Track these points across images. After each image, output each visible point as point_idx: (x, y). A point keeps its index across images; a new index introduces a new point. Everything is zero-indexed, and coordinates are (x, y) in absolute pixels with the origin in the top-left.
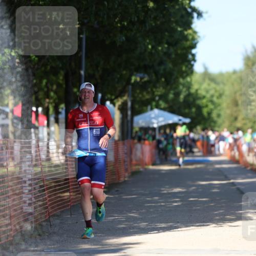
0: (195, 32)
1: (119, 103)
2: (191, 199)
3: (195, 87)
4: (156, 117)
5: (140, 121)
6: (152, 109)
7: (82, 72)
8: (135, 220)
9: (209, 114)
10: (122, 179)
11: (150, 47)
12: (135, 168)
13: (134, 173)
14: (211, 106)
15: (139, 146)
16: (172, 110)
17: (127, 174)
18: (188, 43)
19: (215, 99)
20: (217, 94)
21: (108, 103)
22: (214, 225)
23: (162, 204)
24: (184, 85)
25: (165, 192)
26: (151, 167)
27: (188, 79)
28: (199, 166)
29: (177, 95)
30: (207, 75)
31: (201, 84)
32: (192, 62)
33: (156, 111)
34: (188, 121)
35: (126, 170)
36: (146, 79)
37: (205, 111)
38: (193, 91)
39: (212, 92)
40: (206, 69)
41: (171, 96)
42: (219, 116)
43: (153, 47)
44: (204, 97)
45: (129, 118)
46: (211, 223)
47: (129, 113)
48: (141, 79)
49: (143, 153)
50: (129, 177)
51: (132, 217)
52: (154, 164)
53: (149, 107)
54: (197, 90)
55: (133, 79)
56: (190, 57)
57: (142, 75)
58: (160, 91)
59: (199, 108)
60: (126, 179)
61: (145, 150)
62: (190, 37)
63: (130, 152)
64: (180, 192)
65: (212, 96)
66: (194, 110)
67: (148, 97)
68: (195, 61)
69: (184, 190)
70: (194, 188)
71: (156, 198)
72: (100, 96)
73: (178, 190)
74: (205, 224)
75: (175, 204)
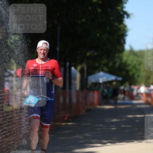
0: (125, 26)
1: (79, 68)
2: (123, 126)
3: (125, 58)
4: (102, 77)
5: (92, 79)
6: (99, 72)
7: (58, 49)
8: (88, 138)
9: (133, 75)
10: (81, 114)
11: (98, 35)
12: (89, 107)
13: (88, 110)
14: (134, 70)
15: (91, 94)
16: (111, 72)
17: (84, 111)
18: (121, 33)
19: (137, 67)
20: (138, 63)
21: (73, 68)
22: (136, 142)
23: (105, 129)
24: (118, 58)
25: (107, 121)
26: (99, 107)
27: (121, 54)
28: (127, 106)
29: (114, 63)
30: (132, 52)
31: (128, 57)
33: (101, 73)
34: (120, 79)
35: (84, 108)
36: (96, 54)
37: (131, 73)
38: (123, 61)
39: (135, 62)
40: (131, 48)
41: (111, 64)
42: (138, 76)
43: (100, 35)
44: (130, 65)
45: (85, 77)
46: (134, 141)
47: (85, 74)
48: (93, 54)
49: (93, 98)
51: (87, 136)
52: (100, 105)
53: (97, 71)
54: (126, 61)
55: (88, 54)
56: (122, 41)
57: (93, 51)
58: (105, 61)
59: (127, 72)
60: (84, 113)
61: (95, 96)
62: (122, 29)
63: (86, 98)
64: (115, 122)
65: (135, 65)
66: (124, 73)
67: (97, 65)
68: (125, 43)
69: (118, 120)
70: (124, 119)
71: (101, 125)
72: (68, 64)
73: (114, 120)
74: (131, 141)
75: (113, 129)
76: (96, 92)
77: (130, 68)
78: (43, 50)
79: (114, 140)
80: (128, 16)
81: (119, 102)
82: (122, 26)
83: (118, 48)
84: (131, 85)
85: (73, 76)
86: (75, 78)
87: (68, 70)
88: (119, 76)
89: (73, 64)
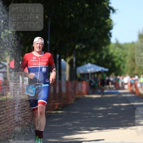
0: (111, 20)
1: (68, 60)
2: (109, 114)
3: (111, 51)
4: (90, 68)
5: (81, 70)
6: (87, 63)
7: (48, 42)
8: (77, 125)
9: (119, 66)
10: (70, 103)
11: (86, 29)
12: (78, 96)
13: (77, 99)
14: (120, 62)
15: (79, 84)
16: (98, 64)
17: (73, 100)
18: (107, 27)
19: (122, 58)
20: (123, 55)
21: (62, 60)
22: (121, 128)
23: (93, 116)
24: (105, 50)
25: (94, 110)
26: (87, 96)
27: (107, 47)
28: (113, 95)
29: (101, 55)
30: (118, 45)
31: (114, 50)
32: (110, 37)
33: (89, 65)
34: (107, 70)
35: (73, 98)
36: (84, 47)
37: (117, 65)
38: (110, 53)
39: (120, 54)
40: (117, 41)
41: (98, 56)
42: (124, 67)
43: (88, 29)
44: (116, 57)
45: (74, 68)
47: (74, 65)
48: (81, 46)
49: (82, 88)
50: (74, 101)
51: (76, 123)
52: (88, 94)
53: (85, 63)
54: (112, 54)
55: (77, 47)
56: (108, 35)
57: (81, 44)
58: (92, 53)
59: (114, 63)
60: (73, 102)
61: (83, 86)
62: (109, 23)
63: (75, 87)
64: (102, 110)
65: (121, 56)
66: (110, 64)
67: (85, 56)
68: (111, 36)
69: (105, 109)
70: (110, 108)
71: (89, 113)
72: (58, 56)
73: (101, 108)
74: (117, 128)
75: (100, 117)
76: (84, 82)
77: (116, 59)
78: (39, 44)
79: (101, 127)
80: (114, 11)
81: (105, 91)
82: (108, 20)
83: (105, 41)
84: (117, 75)
85: (62, 67)
86: (65, 70)
87: (58, 62)
88: (105, 67)
89: (63, 56)
